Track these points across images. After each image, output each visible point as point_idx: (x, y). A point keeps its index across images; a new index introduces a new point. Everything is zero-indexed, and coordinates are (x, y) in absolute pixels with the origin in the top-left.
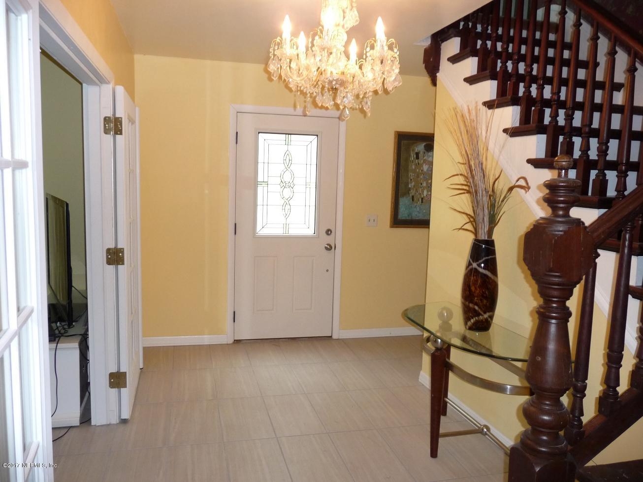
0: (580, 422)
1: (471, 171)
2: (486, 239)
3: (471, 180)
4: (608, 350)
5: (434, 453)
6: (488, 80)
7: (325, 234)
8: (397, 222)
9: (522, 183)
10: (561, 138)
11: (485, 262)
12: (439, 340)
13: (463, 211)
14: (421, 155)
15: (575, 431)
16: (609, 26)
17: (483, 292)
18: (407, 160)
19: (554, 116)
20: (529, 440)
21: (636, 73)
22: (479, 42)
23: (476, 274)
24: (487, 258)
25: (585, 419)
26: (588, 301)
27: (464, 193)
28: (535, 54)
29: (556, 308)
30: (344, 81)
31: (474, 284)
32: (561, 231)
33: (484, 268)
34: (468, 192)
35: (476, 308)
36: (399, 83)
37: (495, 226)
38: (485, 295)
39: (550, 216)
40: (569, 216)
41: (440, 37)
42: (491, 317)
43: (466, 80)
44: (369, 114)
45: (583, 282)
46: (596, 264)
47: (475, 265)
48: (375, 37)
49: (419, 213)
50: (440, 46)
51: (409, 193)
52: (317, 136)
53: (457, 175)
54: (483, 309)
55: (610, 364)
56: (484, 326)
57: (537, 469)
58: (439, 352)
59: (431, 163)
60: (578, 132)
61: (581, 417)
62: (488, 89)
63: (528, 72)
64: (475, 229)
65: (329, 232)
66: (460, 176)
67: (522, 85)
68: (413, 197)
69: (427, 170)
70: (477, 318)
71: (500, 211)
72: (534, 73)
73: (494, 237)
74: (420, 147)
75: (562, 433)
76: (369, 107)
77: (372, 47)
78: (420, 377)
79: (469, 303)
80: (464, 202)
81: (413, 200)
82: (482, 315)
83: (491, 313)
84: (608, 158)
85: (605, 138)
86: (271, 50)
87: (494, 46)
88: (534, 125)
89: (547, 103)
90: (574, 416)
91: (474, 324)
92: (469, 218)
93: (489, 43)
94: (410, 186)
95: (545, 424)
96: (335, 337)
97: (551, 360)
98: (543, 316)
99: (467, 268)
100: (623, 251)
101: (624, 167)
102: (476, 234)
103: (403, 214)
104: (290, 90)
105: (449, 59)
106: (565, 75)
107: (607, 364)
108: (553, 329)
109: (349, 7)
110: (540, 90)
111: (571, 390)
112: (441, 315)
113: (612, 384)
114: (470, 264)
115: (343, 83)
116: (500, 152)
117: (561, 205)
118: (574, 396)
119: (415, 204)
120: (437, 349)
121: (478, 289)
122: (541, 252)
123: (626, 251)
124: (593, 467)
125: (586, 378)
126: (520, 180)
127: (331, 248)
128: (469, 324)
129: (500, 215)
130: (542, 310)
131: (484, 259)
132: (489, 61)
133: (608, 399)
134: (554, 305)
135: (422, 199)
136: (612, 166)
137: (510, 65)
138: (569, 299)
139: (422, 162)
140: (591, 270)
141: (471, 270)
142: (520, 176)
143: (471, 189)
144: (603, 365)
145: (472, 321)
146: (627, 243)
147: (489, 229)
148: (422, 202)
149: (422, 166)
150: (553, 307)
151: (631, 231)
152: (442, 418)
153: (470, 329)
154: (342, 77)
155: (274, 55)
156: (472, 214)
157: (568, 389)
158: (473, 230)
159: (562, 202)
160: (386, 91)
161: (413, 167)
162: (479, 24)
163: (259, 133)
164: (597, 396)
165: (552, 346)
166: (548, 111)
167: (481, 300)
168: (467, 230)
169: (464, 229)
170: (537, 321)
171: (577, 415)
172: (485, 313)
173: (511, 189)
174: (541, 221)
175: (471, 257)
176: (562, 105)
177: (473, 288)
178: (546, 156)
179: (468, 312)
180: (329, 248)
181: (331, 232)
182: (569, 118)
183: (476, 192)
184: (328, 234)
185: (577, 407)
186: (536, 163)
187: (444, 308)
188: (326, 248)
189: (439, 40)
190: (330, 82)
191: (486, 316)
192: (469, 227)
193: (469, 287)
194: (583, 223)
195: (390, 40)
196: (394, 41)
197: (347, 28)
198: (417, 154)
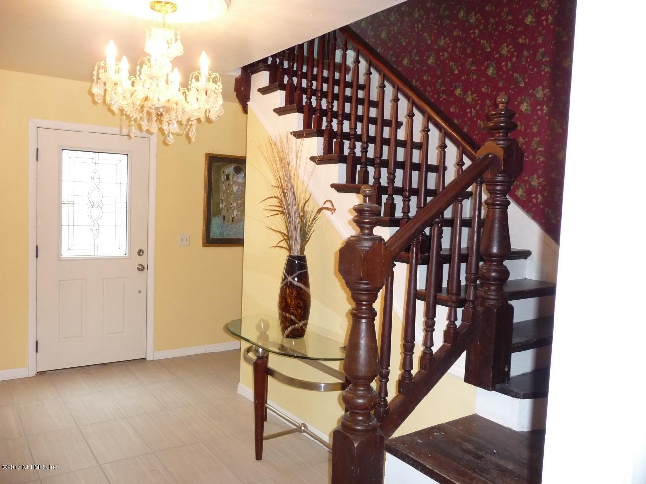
0: (385, 401)
1: (284, 193)
2: (299, 255)
3: (284, 202)
4: (403, 341)
5: (259, 456)
6: (295, 112)
7: (137, 255)
8: (210, 241)
9: (329, 205)
10: (358, 167)
11: (299, 276)
12: (260, 350)
13: (278, 230)
14: (231, 177)
15: (382, 410)
16: (393, 77)
17: (298, 302)
18: (218, 181)
19: (353, 148)
20: (349, 421)
21: (413, 118)
22: (286, 78)
23: (291, 287)
24: (300, 272)
25: (389, 399)
26: (388, 303)
27: (278, 214)
28: (335, 92)
29: (365, 309)
30: (169, 108)
31: (290, 296)
32: (368, 247)
33: (297, 281)
34: (282, 213)
35: (292, 317)
36: (221, 113)
37: (306, 244)
38: (300, 305)
39: (359, 235)
40: (373, 234)
41: (250, 70)
42: (305, 325)
43: (276, 111)
44: (193, 140)
45: (384, 287)
46: (393, 273)
47: (290, 279)
48: (199, 70)
49: (231, 232)
50: (250, 77)
51: (220, 214)
52: (127, 155)
53: (272, 197)
54: (298, 318)
55: (405, 352)
56: (298, 334)
57: (356, 445)
58: (260, 361)
59: (244, 185)
60: (371, 162)
61: (386, 398)
62: (296, 120)
63: (329, 109)
64: (289, 246)
65: (140, 252)
66: (274, 198)
67: (324, 119)
68: (224, 216)
69: (237, 191)
70: (293, 326)
71: (311, 230)
72: (335, 109)
73: (306, 253)
74: (230, 169)
75: (372, 412)
76: (194, 135)
77: (197, 79)
78: (238, 389)
79: (286, 313)
80: (279, 222)
81: (224, 220)
82: (297, 324)
83: (305, 321)
84: (395, 185)
85: (392, 169)
86: (95, 73)
87: (300, 82)
88: (336, 155)
89: (346, 136)
90: (381, 398)
91: (291, 332)
92: (283, 236)
93: (295, 79)
94: (221, 206)
95: (360, 407)
96: (149, 359)
97: (362, 353)
98: (355, 317)
99: (283, 282)
100: (412, 261)
101: (407, 193)
102: (290, 250)
103: (215, 233)
104: (113, 113)
105: (259, 90)
106: (360, 112)
107: (404, 353)
108: (363, 327)
109: (173, 39)
110: (340, 125)
111: (379, 376)
112: (258, 327)
113: (407, 369)
114: (285, 278)
115: (168, 110)
116: (309, 180)
117: (367, 226)
118: (381, 381)
119: (227, 223)
120: (259, 358)
121: (294, 300)
122: (353, 264)
123: (414, 261)
124: (396, 438)
125: (389, 366)
126: (327, 203)
127: (144, 268)
128: (287, 332)
129: (311, 232)
130: (355, 312)
131: (298, 273)
132: (296, 95)
133: (405, 382)
134: (364, 307)
135: (233, 218)
136: (399, 191)
137: (314, 100)
138: (375, 302)
139: (232, 183)
140: (390, 277)
141: (287, 283)
142: (326, 200)
143: (284, 210)
144: (401, 354)
145: (289, 329)
146: (414, 255)
147: (301, 246)
148: (233, 221)
149: (233, 188)
150: (363, 309)
151: (417, 245)
152: (265, 423)
153: (288, 336)
154: (167, 105)
155: (99, 78)
156: (286, 233)
157: (376, 376)
158: (288, 247)
159: (367, 223)
160: (208, 120)
161: (224, 188)
162: (286, 60)
163: (63, 150)
164: (397, 379)
165: (363, 342)
166: (347, 144)
167: (296, 310)
168: (282, 247)
169: (279, 246)
170: (351, 321)
171: (383, 396)
172: (300, 321)
173: (320, 210)
174: (352, 239)
175: (286, 272)
176: (358, 138)
177: (289, 300)
178: (347, 182)
179: (286, 322)
180: (141, 269)
181: (143, 252)
182: (365, 150)
183: (289, 213)
184: (140, 255)
185: (383, 390)
186: (339, 188)
187: (262, 320)
188: (138, 269)
189: (249, 71)
190: (157, 109)
191: (301, 324)
192: (284, 244)
193: (285, 298)
194: (384, 240)
195: (214, 74)
196: (218, 75)
197: (171, 58)
198: (227, 176)
